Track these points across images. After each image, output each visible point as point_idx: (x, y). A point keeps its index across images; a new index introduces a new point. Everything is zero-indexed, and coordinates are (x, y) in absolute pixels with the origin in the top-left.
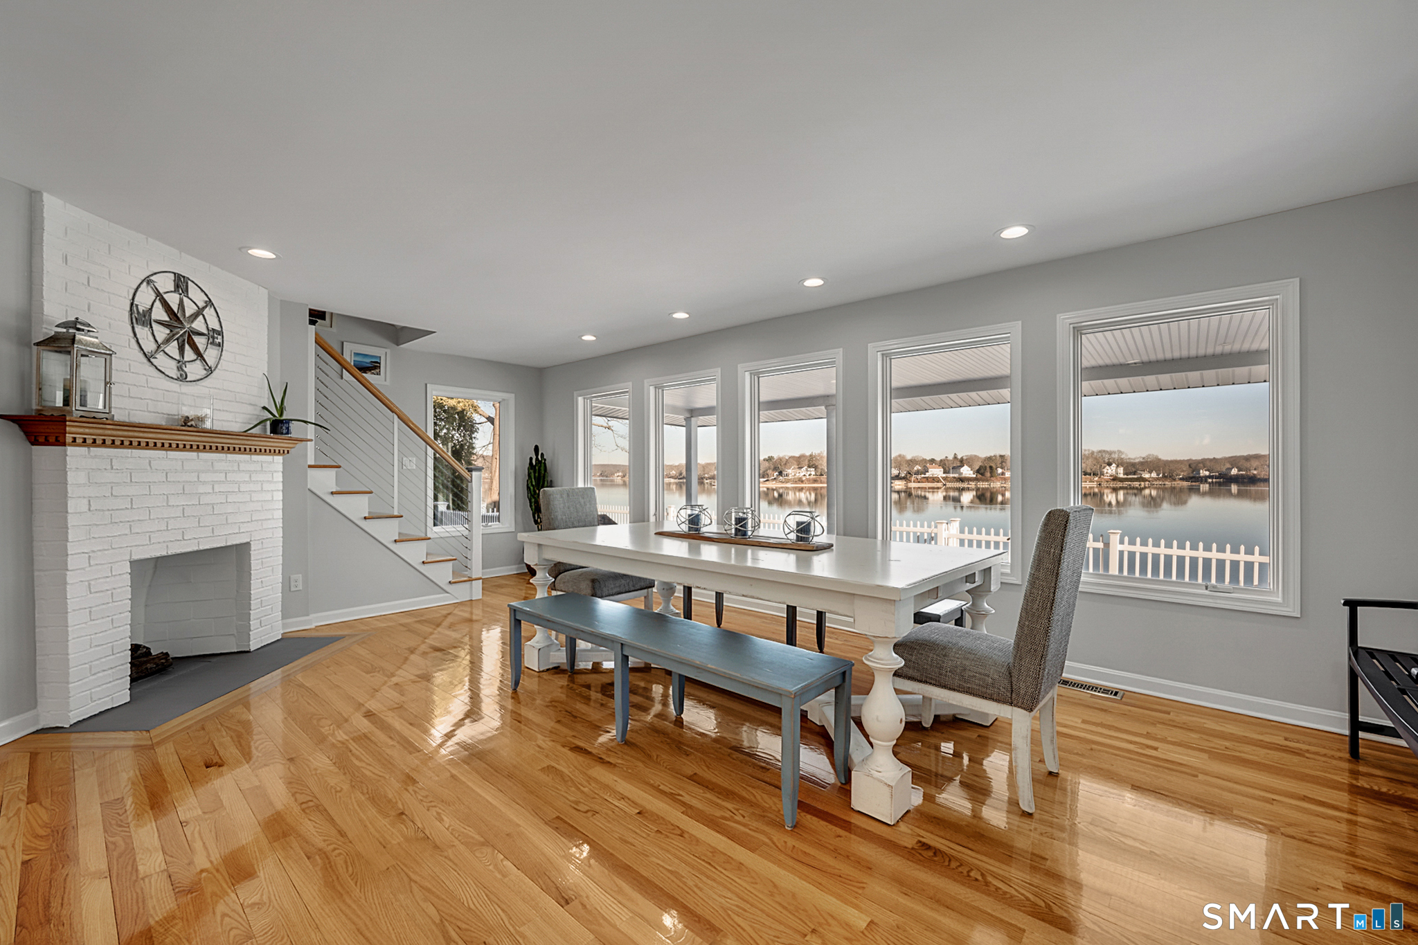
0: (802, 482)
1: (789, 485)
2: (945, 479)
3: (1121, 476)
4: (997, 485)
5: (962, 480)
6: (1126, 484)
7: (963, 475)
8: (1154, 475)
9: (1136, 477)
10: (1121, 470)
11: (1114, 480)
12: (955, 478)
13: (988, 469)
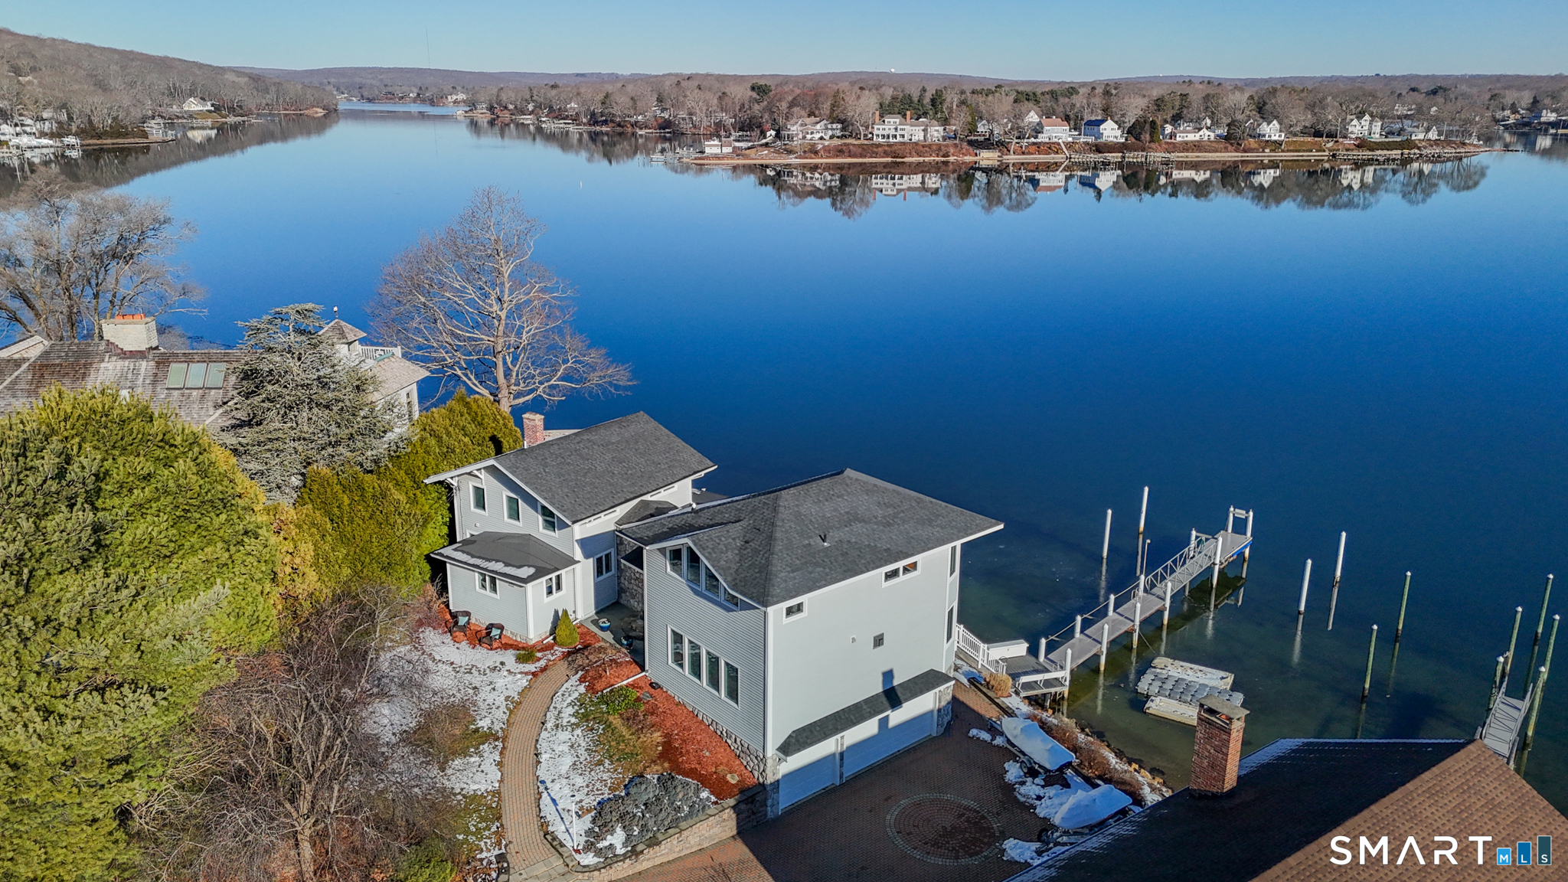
0: (816, 153)
1: (792, 160)
2: (1069, 145)
3: (1376, 137)
4: (1157, 156)
5: (1099, 149)
6: (1380, 154)
7: (1104, 139)
8: (1433, 135)
9: (1399, 139)
10: (1377, 127)
11: (1359, 146)
12: (1087, 144)
13: (1147, 126)
